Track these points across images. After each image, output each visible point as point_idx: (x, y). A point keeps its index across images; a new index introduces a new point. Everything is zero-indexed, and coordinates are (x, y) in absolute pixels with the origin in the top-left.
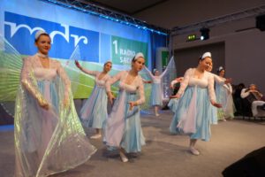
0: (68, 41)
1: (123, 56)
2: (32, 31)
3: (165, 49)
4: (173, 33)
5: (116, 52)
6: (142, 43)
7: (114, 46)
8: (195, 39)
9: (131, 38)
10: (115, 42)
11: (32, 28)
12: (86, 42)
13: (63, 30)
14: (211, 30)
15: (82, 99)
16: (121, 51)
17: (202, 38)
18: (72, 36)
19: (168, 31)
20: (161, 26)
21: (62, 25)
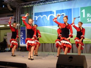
2: (42, 17)
5: (84, 16)
18: (57, 14)
21: (53, 11)
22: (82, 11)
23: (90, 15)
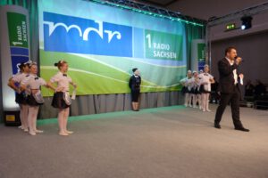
0: (102, 36)
1: (156, 50)
3: (201, 41)
4: (210, 23)
6: (176, 36)
7: (147, 40)
8: (235, 29)
9: (164, 30)
10: (149, 36)
11: (68, 26)
12: (119, 37)
13: (96, 26)
14: (254, 18)
15: (117, 94)
16: (155, 45)
17: (243, 27)
19: (204, 22)
20: (197, 17)
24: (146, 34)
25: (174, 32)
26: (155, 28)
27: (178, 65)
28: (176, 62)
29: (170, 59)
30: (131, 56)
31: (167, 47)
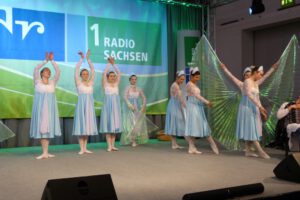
1: (110, 49)
5: (97, 43)
6: (148, 24)
7: (92, 33)
8: (295, 5)
9: (125, 17)
10: (95, 27)
12: (41, 30)
16: (107, 41)
18: (17, 22)
22: (92, 28)
23: (110, 43)
24: (91, 24)
25: (144, 18)
26: (107, 14)
27: (152, 72)
28: (147, 68)
29: (135, 62)
30: (62, 59)
31: (130, 43)
